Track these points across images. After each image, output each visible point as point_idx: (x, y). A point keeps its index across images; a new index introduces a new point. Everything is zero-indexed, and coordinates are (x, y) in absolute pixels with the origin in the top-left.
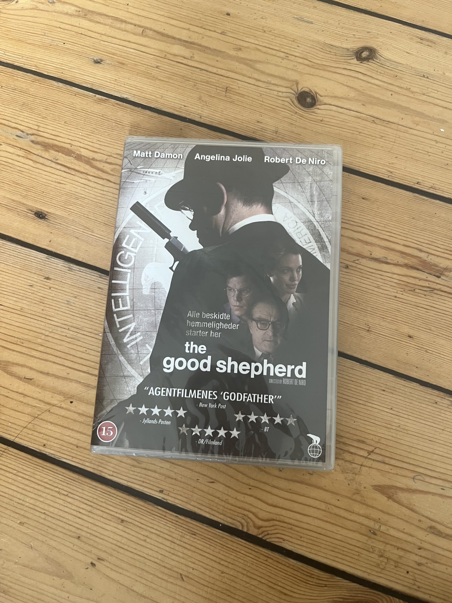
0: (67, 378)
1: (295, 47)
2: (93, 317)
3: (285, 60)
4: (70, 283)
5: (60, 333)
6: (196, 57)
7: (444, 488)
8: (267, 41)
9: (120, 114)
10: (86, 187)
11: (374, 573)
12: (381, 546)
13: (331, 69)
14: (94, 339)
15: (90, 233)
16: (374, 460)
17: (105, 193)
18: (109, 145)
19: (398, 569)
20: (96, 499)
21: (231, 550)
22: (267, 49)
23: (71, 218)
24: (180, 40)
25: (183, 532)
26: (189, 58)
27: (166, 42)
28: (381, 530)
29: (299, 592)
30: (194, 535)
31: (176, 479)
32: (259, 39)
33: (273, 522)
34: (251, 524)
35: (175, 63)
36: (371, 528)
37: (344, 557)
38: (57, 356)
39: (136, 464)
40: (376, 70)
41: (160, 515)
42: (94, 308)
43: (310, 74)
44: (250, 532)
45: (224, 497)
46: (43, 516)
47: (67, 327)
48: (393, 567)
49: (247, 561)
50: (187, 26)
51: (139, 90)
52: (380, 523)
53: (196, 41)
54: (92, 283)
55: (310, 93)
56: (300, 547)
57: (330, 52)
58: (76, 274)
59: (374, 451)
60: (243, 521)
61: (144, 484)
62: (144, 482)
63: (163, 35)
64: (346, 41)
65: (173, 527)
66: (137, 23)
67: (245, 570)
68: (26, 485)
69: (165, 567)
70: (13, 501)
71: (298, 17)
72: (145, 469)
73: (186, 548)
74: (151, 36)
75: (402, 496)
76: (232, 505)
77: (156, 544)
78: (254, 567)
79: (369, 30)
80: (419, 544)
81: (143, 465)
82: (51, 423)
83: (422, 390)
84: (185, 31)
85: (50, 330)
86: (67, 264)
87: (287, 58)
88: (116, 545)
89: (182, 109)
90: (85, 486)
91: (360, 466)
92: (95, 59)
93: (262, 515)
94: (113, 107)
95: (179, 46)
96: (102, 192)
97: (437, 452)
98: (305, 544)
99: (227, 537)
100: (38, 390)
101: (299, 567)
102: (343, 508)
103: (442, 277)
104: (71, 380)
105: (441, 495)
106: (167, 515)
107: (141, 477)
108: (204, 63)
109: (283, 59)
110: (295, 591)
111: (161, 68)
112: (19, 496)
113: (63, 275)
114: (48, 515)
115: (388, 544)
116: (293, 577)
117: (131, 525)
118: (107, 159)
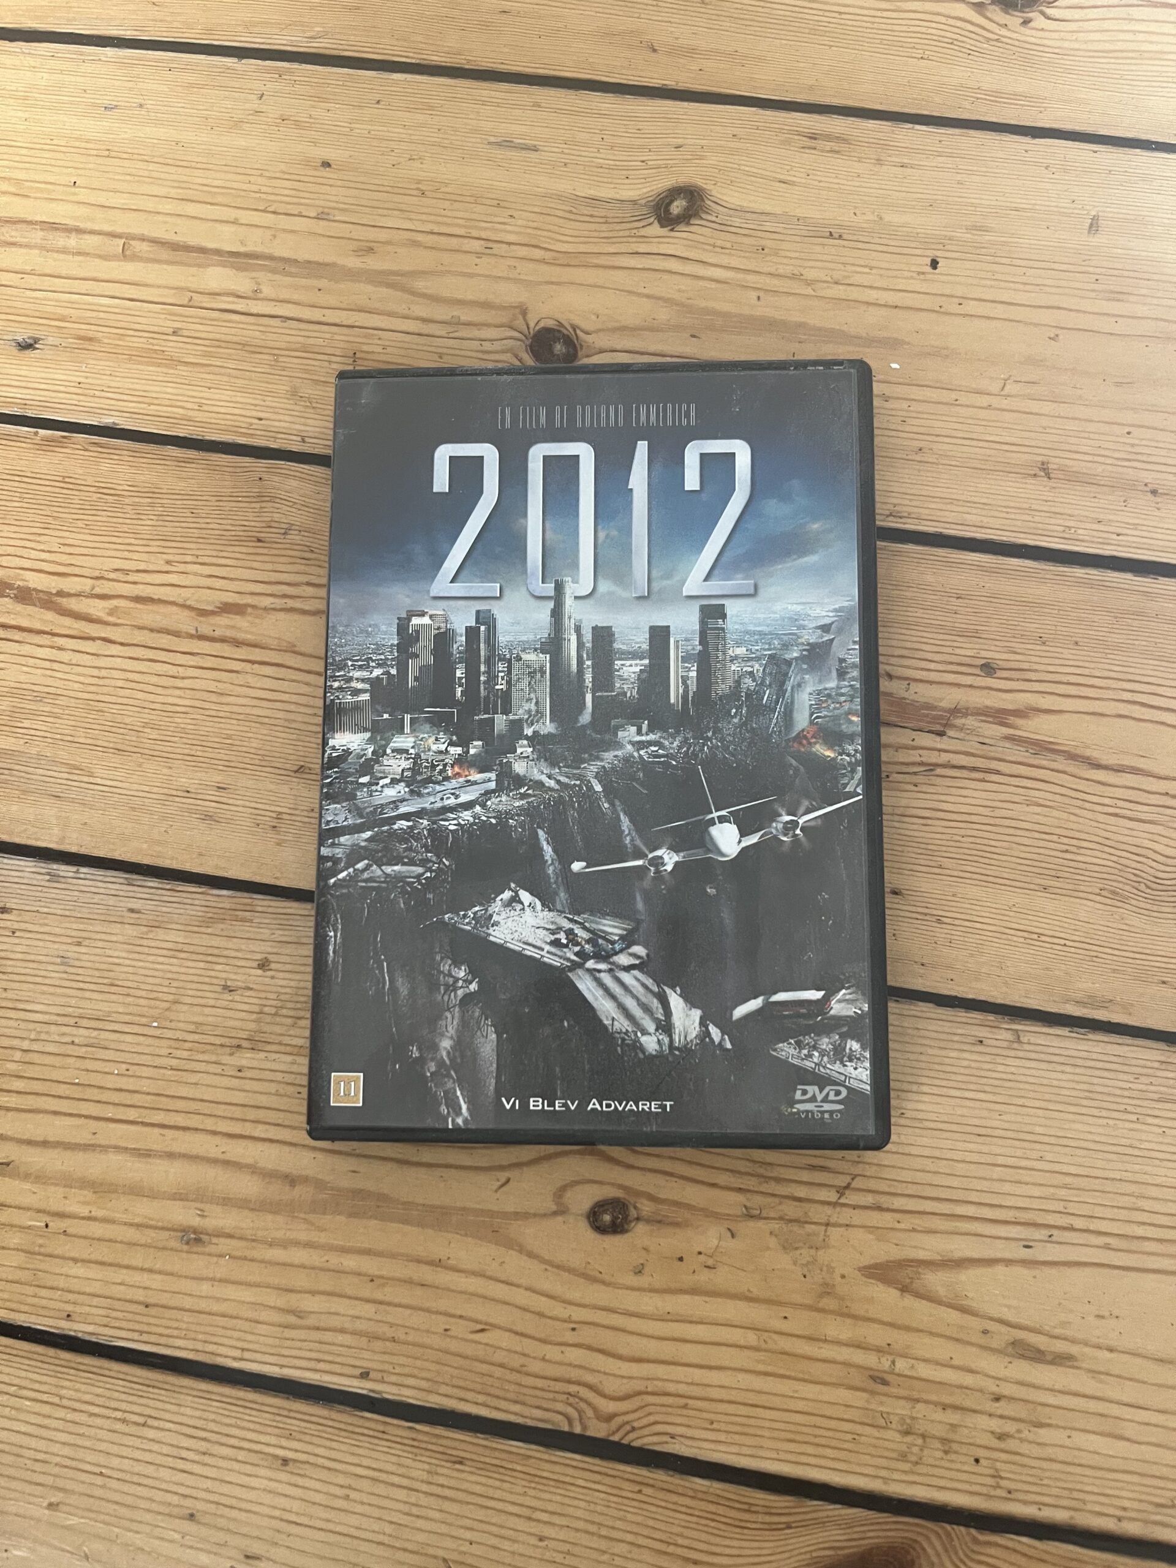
0: (93, 1145)
1: (505, 220)
2: (129, 984)
3: (484, 260)
4: (59, 912)
5: (57, 1038)
6: (267, 291)
7: (1030, 1244)
8: (432, 218)
9: (105, 466)
10: (56, 666)
11: (896, 1476)
12: (901, 1409)
13: (602, 261)
14: (142, 1039)
15: (86, 779)
16: (854, 1207)
17: (104, 673)
18: (92, 552)
19: (953, 1457)
20: (214, 1421)
21: (552, 1483)
22: (435, 238)
23: (34, 751)
24: (218, 252)
25: (433, 1461)
26: (250, 294)
27: (186, 265)
28: (897, 1371)
29: (728, 1551)
30: (461, 1463)
31: (393, 1340)
32: (413, 216)
33: (640, 1398)
34: (590, 1413)
35: (216, 314)
36: (871, 1369)
37: (821, 1451)
38: (60, 1097)
39: (292, 1319)
40: (712, 241)
41: (371, 1433)
42: (127, 962)
43: (552, 283)
44: (589, 1433)
45: (516, 1361)
46: (99, 1480)
47: (72, 1021)
48: (939, 1454)
49: (595, 1500)
50: (232, 214)
51: (140, 399)
52: (891, 1354)
53: (259, 249)
54: (111, 903)
55: (559, 331)
56: (712, 1446)
57: (592, 216)
58: (71, 887)
59: (852, 1186)
60: (570, 1410)
61: (322, 1366)
62: (319, 1361)
63: (175, 247)
64: (626, 181)
65: (405, 1454)
66: (107, 228)
67: (593, 1523)
68: (44, 1416)
69: (405, 1550)
70: (21, 1456)
71: (499, 140)
72: (318, 1329)
73: (446, 1498)
74: (146, 255)
75: (936, 1281)
76: (537, 1376)
77: (374, 1500)
78: (615, 1513)
79: (680, 141)
80: (994, 1389)
81: (311, 1321)
82: (75, 1260)
83: (944, 1017)
84: (229, 229)
85: (33, 1036)
86: (43, 867)
87: (488, 251)
88: (282, 1520)
89: (254, 427)
90: (182, 1397)
91: (824, 1228)
92: (20, 339)
93: (611, 1386)
94: (86, 453)
95: (220, 270)
96: (95, 672)
97: (1000, 1160)
98: (722, 1437)
99: (538, 1455)
100: (27, 1186)
101: (718, 1492)
102: (799, 1333)
103: (951, 733)
104: (104, 1148)
105: (1025, 1263)
106: (389, 1429)
107: (311, 1350)
108: (289, 302)
109: (479, 255)
110: (718, 1550)
111: (186, 333)
112: (33, 1443)
113: (38, 894)
114: (109, 1477)
115: (918, 1401)
116: (707, 1519)
117: (307, 1466)
118: (93, 588)
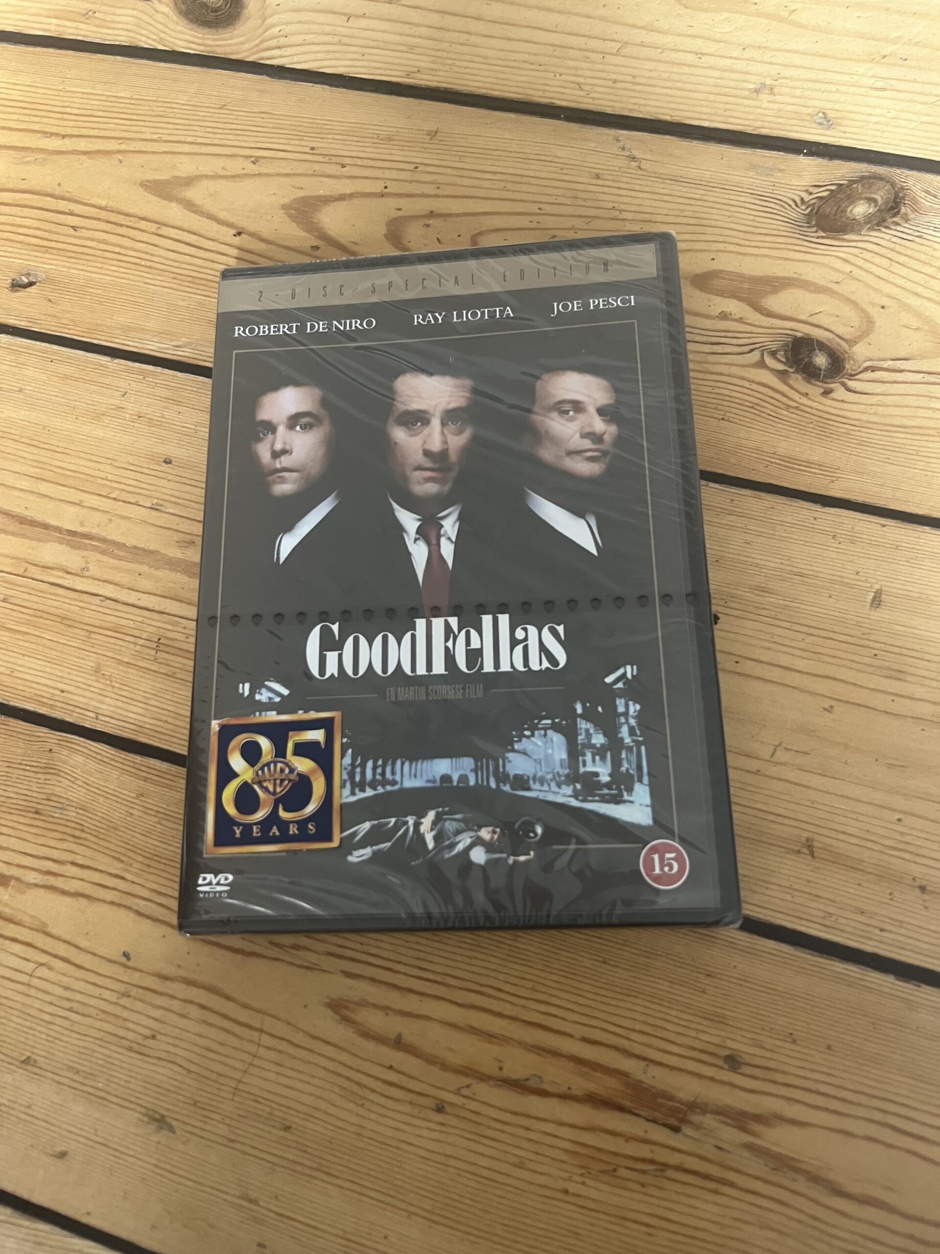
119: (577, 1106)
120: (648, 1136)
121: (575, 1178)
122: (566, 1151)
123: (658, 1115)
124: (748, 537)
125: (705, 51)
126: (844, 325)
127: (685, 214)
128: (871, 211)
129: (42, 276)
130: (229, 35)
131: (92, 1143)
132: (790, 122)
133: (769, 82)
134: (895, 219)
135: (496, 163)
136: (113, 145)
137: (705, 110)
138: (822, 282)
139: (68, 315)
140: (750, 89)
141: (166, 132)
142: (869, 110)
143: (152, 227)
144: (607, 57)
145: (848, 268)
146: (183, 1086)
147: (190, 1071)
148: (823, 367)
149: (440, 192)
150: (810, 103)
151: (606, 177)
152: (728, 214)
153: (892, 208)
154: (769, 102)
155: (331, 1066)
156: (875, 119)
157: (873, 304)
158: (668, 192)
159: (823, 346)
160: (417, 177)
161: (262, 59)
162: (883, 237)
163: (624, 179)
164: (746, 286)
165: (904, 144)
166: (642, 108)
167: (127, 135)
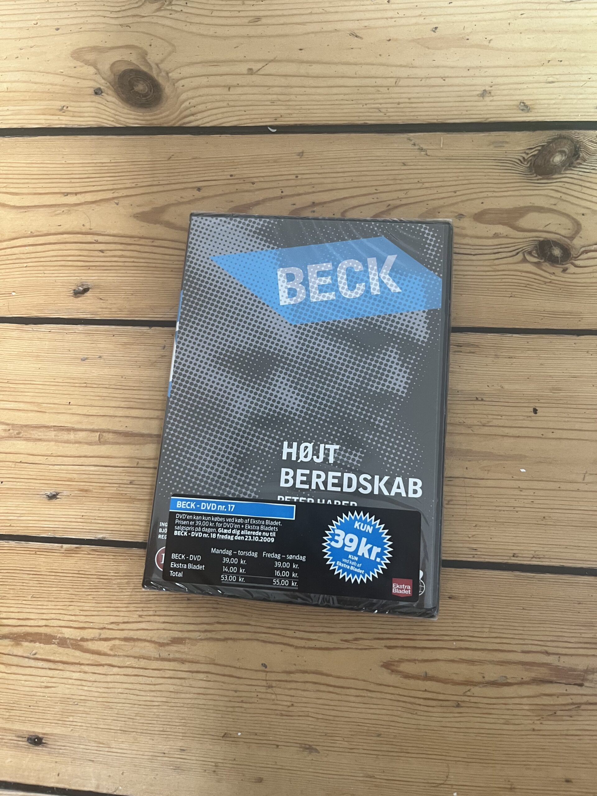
119: (529, 686)
120: (568, 692)
121: (536, 722)
122: (527, 710)
123: (570, 681)
124: (541, 361)
125: (446, 75)
126: (565, 229)
127: (460, 178)
128: (564, 158)
129: (90, 284)
130: (158, 112)
131: (275, 770)
132: (505, 112)
133: (488, 88)
134: (578, 161)
135: (343, 166)
136: (109, 195)
137: (456, 113)
138: (546, 206)
139: (115, 306)
140: (478, 95)
141: (139, 180)
142: (548, 97)
143: (148, 242)
144: (391, 89)
145: (558, 195)
146: (317, 727)
147: (318, 718)
148: (559, 256)
149: (314, 190)
150: (514, 98)
151: (409, 164)
152: (484, 174)
153: (575, 155)
154: (491, 101)
155: (393, 697)
156: (553, 102)
157: (577, 214)
158: (447, 167)
159: (556, 244)
160: (298, 182)
161: (184, 123)
162: (574, 173)
163: (420, 163)
164: (505, 216)
165: (572, 114)
166: (419, 118)
167: (115, 187)
